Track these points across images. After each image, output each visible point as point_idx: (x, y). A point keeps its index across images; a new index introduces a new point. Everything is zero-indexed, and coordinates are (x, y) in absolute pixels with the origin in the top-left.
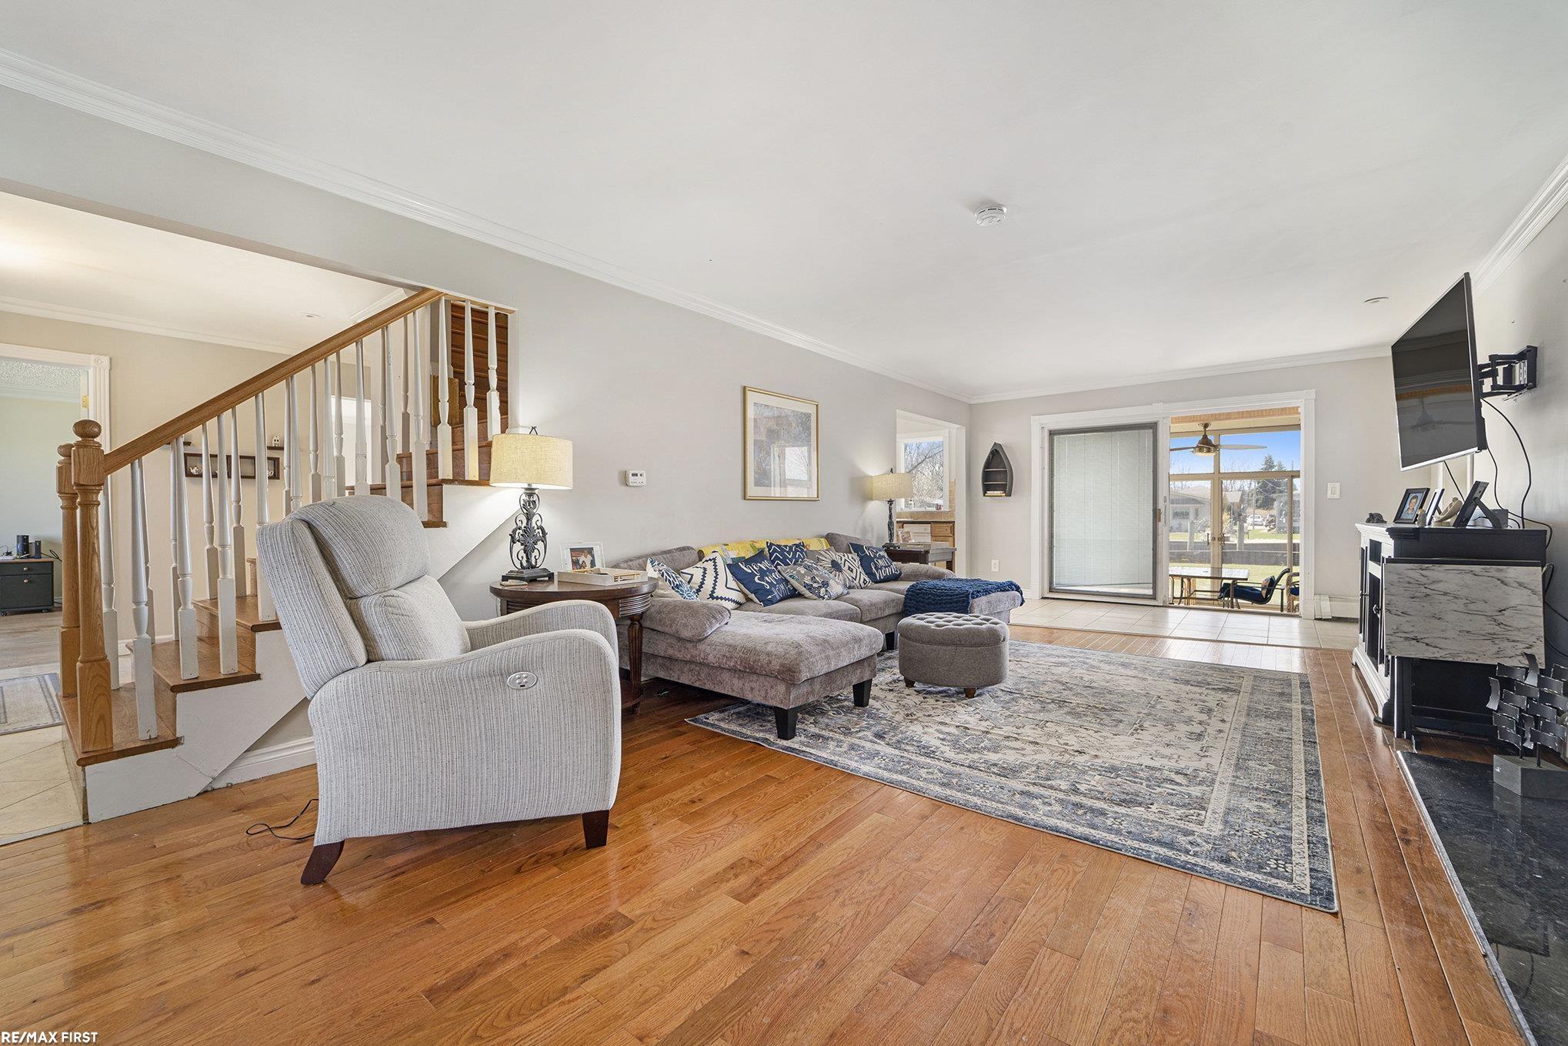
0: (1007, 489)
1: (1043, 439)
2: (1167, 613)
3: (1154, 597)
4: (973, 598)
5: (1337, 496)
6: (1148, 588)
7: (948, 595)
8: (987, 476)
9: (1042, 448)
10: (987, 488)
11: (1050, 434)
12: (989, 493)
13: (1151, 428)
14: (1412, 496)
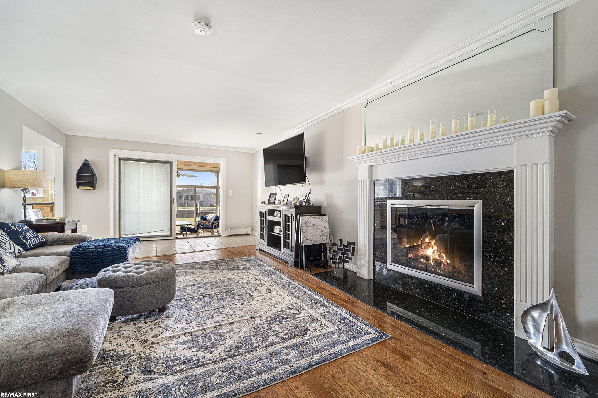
0: (93, 185)
1: (115, 161)
2: (175, 241)
3: (171, 235)
4: (128, 249)
5: (231, 195)
6: (168, 232)
7: (110, 251)
8: (79, 178)
9: (115, 166)
10: (79, 185)
11: (120, 159)
12: (81, 187)
13: (170, 164)
14: (272, 195)
